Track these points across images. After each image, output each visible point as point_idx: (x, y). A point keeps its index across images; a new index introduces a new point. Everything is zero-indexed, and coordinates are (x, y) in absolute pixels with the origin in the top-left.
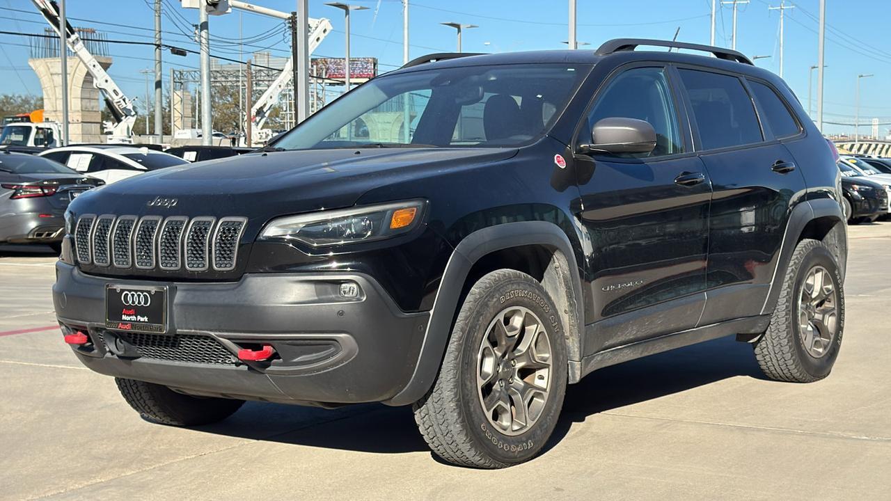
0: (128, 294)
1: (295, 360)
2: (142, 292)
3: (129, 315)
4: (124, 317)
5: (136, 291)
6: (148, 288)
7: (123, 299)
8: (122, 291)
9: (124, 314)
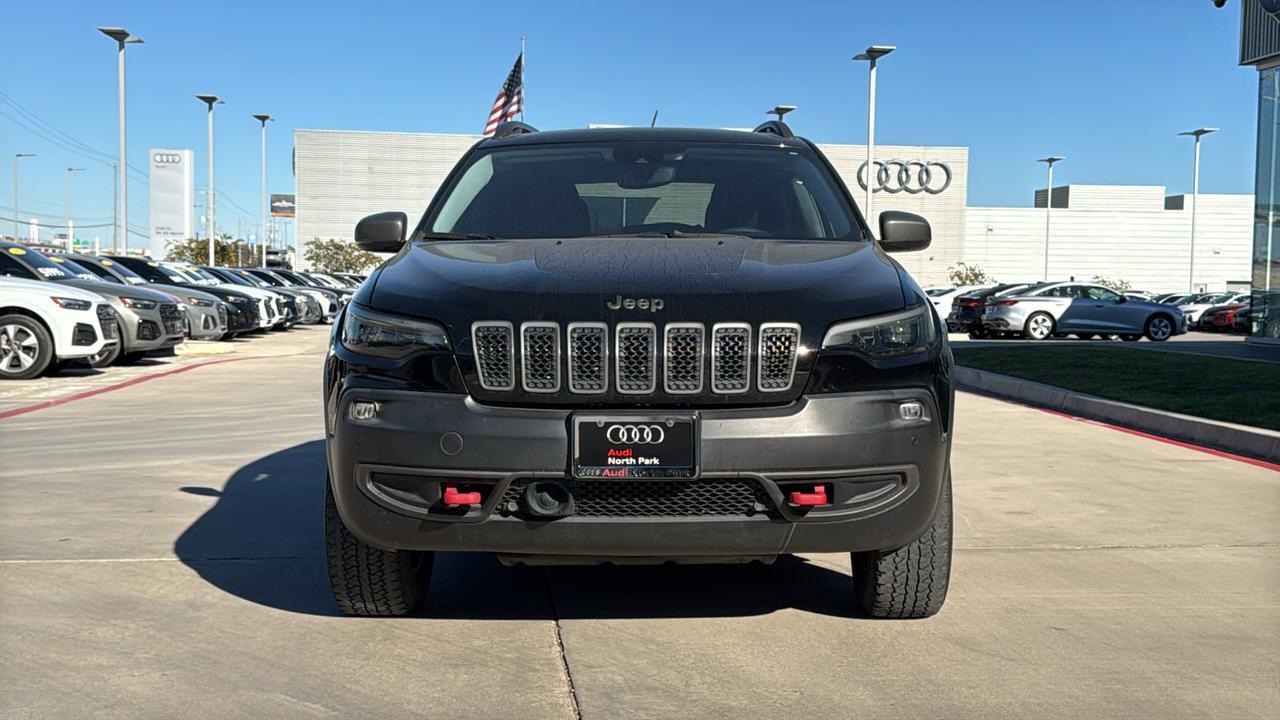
0: (619, 429)
1: (850, 502)
2: (648, 424)
3: (622, 457)
4: (610, 460)
5: (636, 424)
6: (662, 419)
7: (608, 436)
8: (607, 425)
9: (612, 457)
